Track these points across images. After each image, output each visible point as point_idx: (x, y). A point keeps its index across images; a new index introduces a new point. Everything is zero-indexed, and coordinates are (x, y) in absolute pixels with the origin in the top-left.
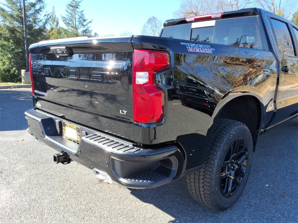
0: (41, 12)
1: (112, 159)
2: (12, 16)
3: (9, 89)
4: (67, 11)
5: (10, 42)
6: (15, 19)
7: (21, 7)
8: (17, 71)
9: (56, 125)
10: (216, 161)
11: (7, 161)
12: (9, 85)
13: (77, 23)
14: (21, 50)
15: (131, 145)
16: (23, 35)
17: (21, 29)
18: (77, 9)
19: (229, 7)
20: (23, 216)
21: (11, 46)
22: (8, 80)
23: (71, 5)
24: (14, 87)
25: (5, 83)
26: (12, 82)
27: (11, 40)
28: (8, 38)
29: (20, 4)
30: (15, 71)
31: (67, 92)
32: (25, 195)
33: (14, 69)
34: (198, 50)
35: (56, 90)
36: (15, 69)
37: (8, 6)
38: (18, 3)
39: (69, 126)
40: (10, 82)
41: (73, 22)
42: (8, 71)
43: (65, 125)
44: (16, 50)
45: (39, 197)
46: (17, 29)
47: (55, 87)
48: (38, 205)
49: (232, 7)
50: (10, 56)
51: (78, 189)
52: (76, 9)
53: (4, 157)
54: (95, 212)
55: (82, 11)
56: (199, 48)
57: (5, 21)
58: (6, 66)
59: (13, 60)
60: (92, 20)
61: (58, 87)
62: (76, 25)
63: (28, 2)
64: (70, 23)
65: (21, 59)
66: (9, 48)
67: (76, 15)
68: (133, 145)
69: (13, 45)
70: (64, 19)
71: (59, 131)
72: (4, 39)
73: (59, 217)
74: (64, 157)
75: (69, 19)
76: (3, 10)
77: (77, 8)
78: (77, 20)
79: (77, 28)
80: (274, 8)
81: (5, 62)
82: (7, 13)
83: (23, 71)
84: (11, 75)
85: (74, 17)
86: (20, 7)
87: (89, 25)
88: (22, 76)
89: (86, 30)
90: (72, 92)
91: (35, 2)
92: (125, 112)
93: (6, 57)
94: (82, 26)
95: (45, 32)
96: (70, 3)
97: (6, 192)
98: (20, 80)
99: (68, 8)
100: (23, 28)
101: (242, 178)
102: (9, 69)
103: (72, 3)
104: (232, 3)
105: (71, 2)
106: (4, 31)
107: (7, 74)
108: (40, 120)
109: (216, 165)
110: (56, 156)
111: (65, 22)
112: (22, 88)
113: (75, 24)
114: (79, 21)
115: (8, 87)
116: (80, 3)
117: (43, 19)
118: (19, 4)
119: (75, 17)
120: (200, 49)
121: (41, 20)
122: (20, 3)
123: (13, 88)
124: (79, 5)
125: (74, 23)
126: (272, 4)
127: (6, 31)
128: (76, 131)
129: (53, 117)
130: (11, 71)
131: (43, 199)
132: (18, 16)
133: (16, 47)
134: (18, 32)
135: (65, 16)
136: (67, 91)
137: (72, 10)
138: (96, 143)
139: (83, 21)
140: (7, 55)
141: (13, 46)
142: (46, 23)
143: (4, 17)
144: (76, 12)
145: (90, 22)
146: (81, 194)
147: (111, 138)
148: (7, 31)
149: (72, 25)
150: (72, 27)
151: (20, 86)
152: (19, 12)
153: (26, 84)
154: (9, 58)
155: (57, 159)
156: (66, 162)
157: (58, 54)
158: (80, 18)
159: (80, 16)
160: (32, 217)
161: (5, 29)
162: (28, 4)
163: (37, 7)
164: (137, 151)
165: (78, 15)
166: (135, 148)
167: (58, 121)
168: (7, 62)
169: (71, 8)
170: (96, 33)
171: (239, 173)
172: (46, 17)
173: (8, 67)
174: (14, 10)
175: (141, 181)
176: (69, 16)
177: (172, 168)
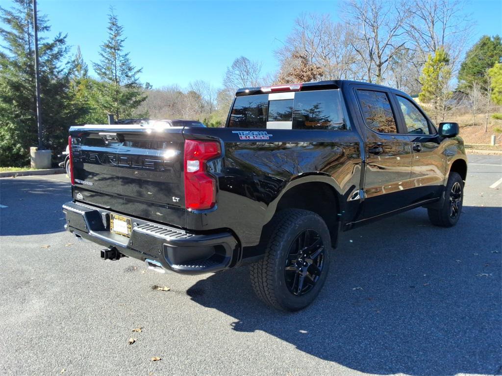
0: (62, 58)
1: (165, 246)
2: (15, 64)
3: (11, 178)
4: (102, 55)
5: (13, 104)
6: (21, 69)
7: (30, 50)
8: (22, 150)
9: (103, 218)
10: (279, 252)
11: (33, 270)
12: (11, 171)
13: (119, 73)
14: (30, 117)
15: (183, 232)
16: (32, 94)
17: (29, 83)
18: (119, 52)
19: (363, 41)
20: (63, 323)
21: (15, 111)
22: (9, 163)
23: (108, 46)
24: (20, 174)
25: (4, 168)
26: (15, 167)
27: (14, 102)
28: (10, 99)
29: (30, 46)
30: (19, 150)
31: (109, 181)
32: (63, 304)
33: (18, 145)
34: (252, 137)
35: (95, 178)
36: (20, 146)
37: (10, 50)
38: (26, 44)
39: (119, 219)
40: (12, 167)
41: (112, 71)
42: (9, 148)
43: (113, 218)
44: (22, 116)
45: (80, 305)
46: (23, 83)
47: (94, 174)
48: (79, 313)
49: (368, 42)
50: (12, 126)
51: (126, 297)
52: (116, 51)
53: (28, 267)
54: (147, 317)
55: (126, 55)
56: (253, 135)
57: (4, 72)
58: (5, 141)
59: (17, 132)
60: (142, 68)
61: (97, 174)
62: (116, 76)
63: (42, 43)
64: (108, 73)
65: (29, 131)
66: (11, 113)
67: (116, 61)
68: (186, 233)
69: (17, 109)
70: (98, 67)
71: (105, 225)
72: (3, 99)
73: (105, 323)
74: (112, 252)
75: (105, 67)
76: (2, 55)
77: (118, 50)
78: (118, 68)
79: (118, 80)
80: (434, 43)
81: (4, 135)
82: (8, 60)
83: (33, 150)
84: (13, 155)
85: (114, 63)
86: (28, 50)
87: (136, 77)
88: (32, 158)
89: (132, 84)
90: (116, 180)
91: (52, 42)
92: (178, 199)
93: (6, 128)
94: (126, 78)
95: (67, 87)
96: (107, 43)
97: (39, 302)
98: (28, 164)
99: (104, 50)
100: (35, 82)
101: (318, 277)
102: (10, 146)
103: (110, 43)
104: (368, 36)
105: (109, 41)
106: (3, 88)
107: (7, 153)
108: (83, 213)
109: (278, 257)
110: (104, 251)
111: (98, 72)
112: (31, 175)
113: (114, 75)
114: (122, 69)
115: (10, 175)
116: (122, 43)
117: (64, 68)
118: (27, 47)
119: (116, 64)
120: (255, 136)
121: (62, 70)
122: (29, 43)
123: (17, 176)
124: (121, 45)
125: (113, 73)
126: (431, 37)
127: (6, 87)
128: (126, 223)
129: (98, 209)
130: (13, 149)
131: (85, 307)
132: (25, 64)
133: (21, 112)
134: (24, 87)
135: (99, 63)
136: (109, 179)
137: (110, 53)
138: (149, 232)
139: (127, 70)
140: (7, 124)
141: (16, 111)
142: (69, 73)
143: (3, 65)
144: (116, 57)
145: (139, 71)
146: (130, 301)
147: (164, 227)
148: (9, 87)
149: (110, 76)
150: (110, 79)
151: (28, 172)
152: (28, 58)
153: (38, 169)
154: (10, 129)
155: (105, 255)
156: (114, 258)
157: (107, 140)
158: (123, 64)
159: (123, 62)
160: (74, 324)
161: (5, 85)
162: (42, 45)
163: (56, 50)
164: (189, 237)
165: (120, 61)
166: (188, 234)
167: (105, 214)
168: (8, 135)
169: (108, 50)
170: (149, 84)
171: (313, 270)
172: (69, 65)
173: (9, 143)
174: (19, 55)
175: (193, 267)
176: (105, 62)
177: (225, 255)
